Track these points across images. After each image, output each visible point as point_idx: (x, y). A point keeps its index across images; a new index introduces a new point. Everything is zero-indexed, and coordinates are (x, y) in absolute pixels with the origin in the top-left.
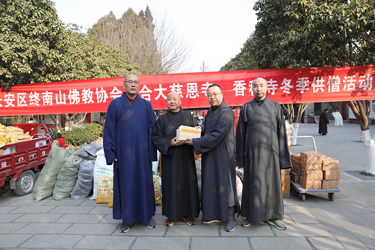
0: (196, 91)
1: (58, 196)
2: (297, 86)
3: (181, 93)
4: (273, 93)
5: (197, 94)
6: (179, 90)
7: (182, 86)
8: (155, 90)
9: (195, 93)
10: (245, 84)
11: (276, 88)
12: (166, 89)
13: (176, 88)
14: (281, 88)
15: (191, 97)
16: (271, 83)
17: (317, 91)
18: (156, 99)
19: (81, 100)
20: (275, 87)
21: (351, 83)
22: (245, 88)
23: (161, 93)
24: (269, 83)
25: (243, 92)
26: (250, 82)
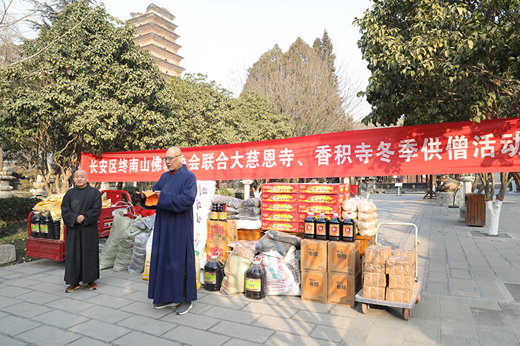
0: (273, 159)
1: (117, 267)
2: (400, 152)
3: (257, 161)
4: (366, 162)
5: (274, 162)
6: (255, 157)
7: (259, 153)
8: (232, 157)
9: (272, 162)
10: (330, 150)
11: (371, 155)
12: (242, 157)
13: (253, 155)
14: (378, 155)
15: (267, 166)
16: (363, 148)
17: (430, 159)
18: (232, 167)
19: (162, 168)
20: (369, 153)
21: (487, 145)
22: (330, 156)
23: (237, 161)
24: (361, 149)
25: (327, 160)
26: (336, 147)
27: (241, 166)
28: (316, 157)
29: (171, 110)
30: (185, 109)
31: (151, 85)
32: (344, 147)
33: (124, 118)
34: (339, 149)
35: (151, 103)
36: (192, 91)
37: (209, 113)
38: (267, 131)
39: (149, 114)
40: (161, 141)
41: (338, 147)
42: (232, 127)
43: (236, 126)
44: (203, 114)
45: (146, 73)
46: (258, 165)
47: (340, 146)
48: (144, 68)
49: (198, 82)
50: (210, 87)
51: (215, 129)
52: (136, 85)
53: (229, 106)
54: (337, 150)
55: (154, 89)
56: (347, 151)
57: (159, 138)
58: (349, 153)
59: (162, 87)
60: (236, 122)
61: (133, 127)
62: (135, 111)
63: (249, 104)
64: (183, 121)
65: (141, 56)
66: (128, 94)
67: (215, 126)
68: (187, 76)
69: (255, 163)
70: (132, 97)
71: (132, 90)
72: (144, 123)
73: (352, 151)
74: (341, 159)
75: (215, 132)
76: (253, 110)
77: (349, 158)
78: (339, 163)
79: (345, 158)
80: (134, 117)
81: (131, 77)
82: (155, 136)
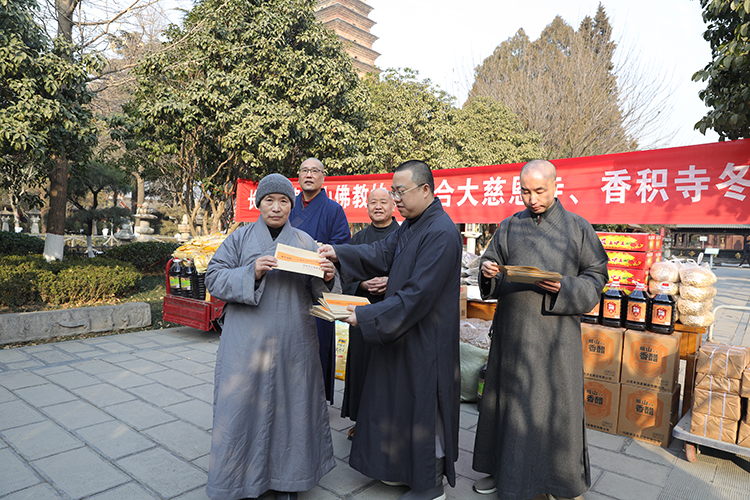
3: (501, 194)
4: (697, 199)
6: (497, 188)
7: (504, 182)
8: (460, 188)
10: (629, 178)
11: (706, 188)
12: (476, 187)
13: (494, 185)
14: (720, 186)
15: (518, 203)
16: (692, 175)
18: (459, 204)
19: (351, 203)
20: (703, 184)
22: (628, 187)
23: (468, 195)
24: (687, 176)
25: (622, 195)
26: (639, 173)
27: (474, 202)
28: (603, 189)
29: (366, 120)
30: (384, 121)
31: (338, 80)
32: (655, 173)
33: (299, 128)
34: (645, 176)
35: (338, 108)
36: (395, 94)
37: (420, 128)
38: (506, 157)
39: (333, 124)
40: (350, 166)
41: (644, 173)
42: (453, 150)
43: (459, 148)
44: (411, 128)
45: (331, 63)
46: (503, 201)
47: (648, 171)
48: (328, 56)
49: (405, 81)
50: (422, 88)
51: (427, 151)
52: (317, 80)
53: (450, 118)
54: (641, 177)
55: (342, 87)
56: (659, 179)
57: (348, 161)
58: (664, 184)
59: (353, 85)
60: (459, 143)
61: (310, 142)
62: (314, 119)
63: (479, 116)
64: (382, 138)
65: (324, 37)
66: (304, 93)
67: (428, 148)
68: (389, 73)
69: (498, 198)
70: (310, 98)
71: (312, 87)
72: (326, 137)
73: (670, 180)
74: (649, 194)
75: (428, 156)
76: (485, 126)
77: (663, 192)
78: (643, 201)
79: (656, 191)
80: (312, 128)
81: (309, 68)
82: (341, 157)
